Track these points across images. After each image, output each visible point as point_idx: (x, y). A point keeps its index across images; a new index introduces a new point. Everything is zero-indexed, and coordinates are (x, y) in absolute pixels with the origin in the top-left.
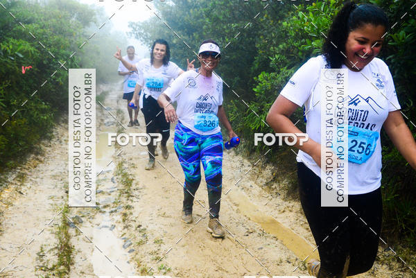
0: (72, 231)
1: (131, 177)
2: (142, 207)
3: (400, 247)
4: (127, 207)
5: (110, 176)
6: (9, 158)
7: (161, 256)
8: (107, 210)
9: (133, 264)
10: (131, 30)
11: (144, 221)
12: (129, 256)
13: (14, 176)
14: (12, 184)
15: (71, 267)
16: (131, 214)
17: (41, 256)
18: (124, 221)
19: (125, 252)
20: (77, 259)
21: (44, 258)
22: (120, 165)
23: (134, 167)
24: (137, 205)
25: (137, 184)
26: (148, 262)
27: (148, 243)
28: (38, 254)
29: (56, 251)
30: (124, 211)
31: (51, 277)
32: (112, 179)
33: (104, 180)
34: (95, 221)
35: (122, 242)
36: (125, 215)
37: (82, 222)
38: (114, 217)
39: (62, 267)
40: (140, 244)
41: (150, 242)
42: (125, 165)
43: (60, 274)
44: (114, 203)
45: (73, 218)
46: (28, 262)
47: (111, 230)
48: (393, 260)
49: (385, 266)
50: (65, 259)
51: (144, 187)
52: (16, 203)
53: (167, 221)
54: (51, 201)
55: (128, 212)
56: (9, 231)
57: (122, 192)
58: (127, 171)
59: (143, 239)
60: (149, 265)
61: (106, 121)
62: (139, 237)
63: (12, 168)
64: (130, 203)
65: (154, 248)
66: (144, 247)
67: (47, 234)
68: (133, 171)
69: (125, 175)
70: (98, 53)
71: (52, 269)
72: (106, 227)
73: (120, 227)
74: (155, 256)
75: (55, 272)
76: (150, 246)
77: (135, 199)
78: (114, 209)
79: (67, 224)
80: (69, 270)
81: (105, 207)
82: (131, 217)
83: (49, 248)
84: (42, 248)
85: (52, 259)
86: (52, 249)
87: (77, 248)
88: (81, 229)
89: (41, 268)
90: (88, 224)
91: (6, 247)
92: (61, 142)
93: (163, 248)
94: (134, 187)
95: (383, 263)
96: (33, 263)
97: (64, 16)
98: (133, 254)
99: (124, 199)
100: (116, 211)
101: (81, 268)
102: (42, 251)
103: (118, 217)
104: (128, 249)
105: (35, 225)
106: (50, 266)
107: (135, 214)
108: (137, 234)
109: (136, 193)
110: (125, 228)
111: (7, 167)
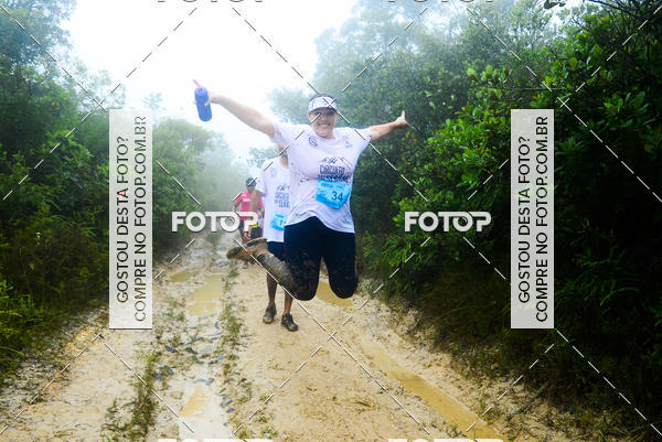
0: (157, 384)
1: (238, 322)
2: (250, 357)
3: (579, 408)
4: (231, 357)
5: (215, 320)
6: (92, 296)
7: (267, 416)
8: (207, 360)
9: (230, 427)
10: (252, 157)
11: (250, 374)
12: (226, 417)
13: (96, 317)
14: (92, 325)
15: (150, 428)
16: (235, 365)
17: (112, 412)
18: (225, 373)
19: (222, 411)
20: (160, 418)
21: (116, 415)
22: (228, 308)
23: (244, 310)
24: (244, 356)
25: (245, 330)
26: (250, 424)
27: (253, 399)
28: (109, 410)
29: (132, 407)
30: (226, 361)
31: (121, 438)
32: (216, 324)
33: (207, 325)
34: (189, 374)
35: (220, 400)
36: (227, 366)
37: (173, 374)
38: (214, 369)
39: (136, 427)
40: (243, 400)
41: (255, 399)
42: (234, 309)
43: (133, 436)
44: (216, 352)
45: (161, 368)
46: (95, 419)
47: (208, 384)
48: (571, 425)
49: (560, 433)
50: (142, 417)
51: (254, 334)
52: (94, 349)
53: (278, 374)
54: (137, 348)
55: (231, 363)
56: (78, 380)
57: (226, 339)
58: (235, 314)
59: (246, 395)
60: (250, 428)
61: (218, 261)
62: (242, 393)
63: (94, 307)
64: (235, 352)
65: (258, 406)
66: (246, 405)
67: (125, 386)
68: (243, 315)
69: (232, 319)
70: (214, 185)
71: (123, 429)
72: (203, 380)
73: (219, 382)
74: (258, 417)
75: (126, 433)
76: (255, 405)
77: (241, 348)
78: (214, 360)
79: (151, 376)
80: (146, 432)
81: (203, 357)
82: (234, 369)
83: (125, 402)
84: (115, 402)
85: (125, 416)
86: (127, 405)
87: (161, 405)
88: (170, 383)
89: (109, 427)
90: (180, 377)
91: (71, 400)
92: (161, 282)
93: (271, 406)
94: (241, 333)
95: (558, 429)
96: (100, 420)
97: (173, 137)
98: (232, 414)
99: (228, 348)
100: (216, 362)
101: (162, 430)
102: (115, 406)
103: (219, 369)
104: (227, 408)
105: (112, 375)
106: (121, 425)
107: (240, 366)
108: (240, 389)
109: (244, 340)
110: (225, 382)
111: (89, 305)
